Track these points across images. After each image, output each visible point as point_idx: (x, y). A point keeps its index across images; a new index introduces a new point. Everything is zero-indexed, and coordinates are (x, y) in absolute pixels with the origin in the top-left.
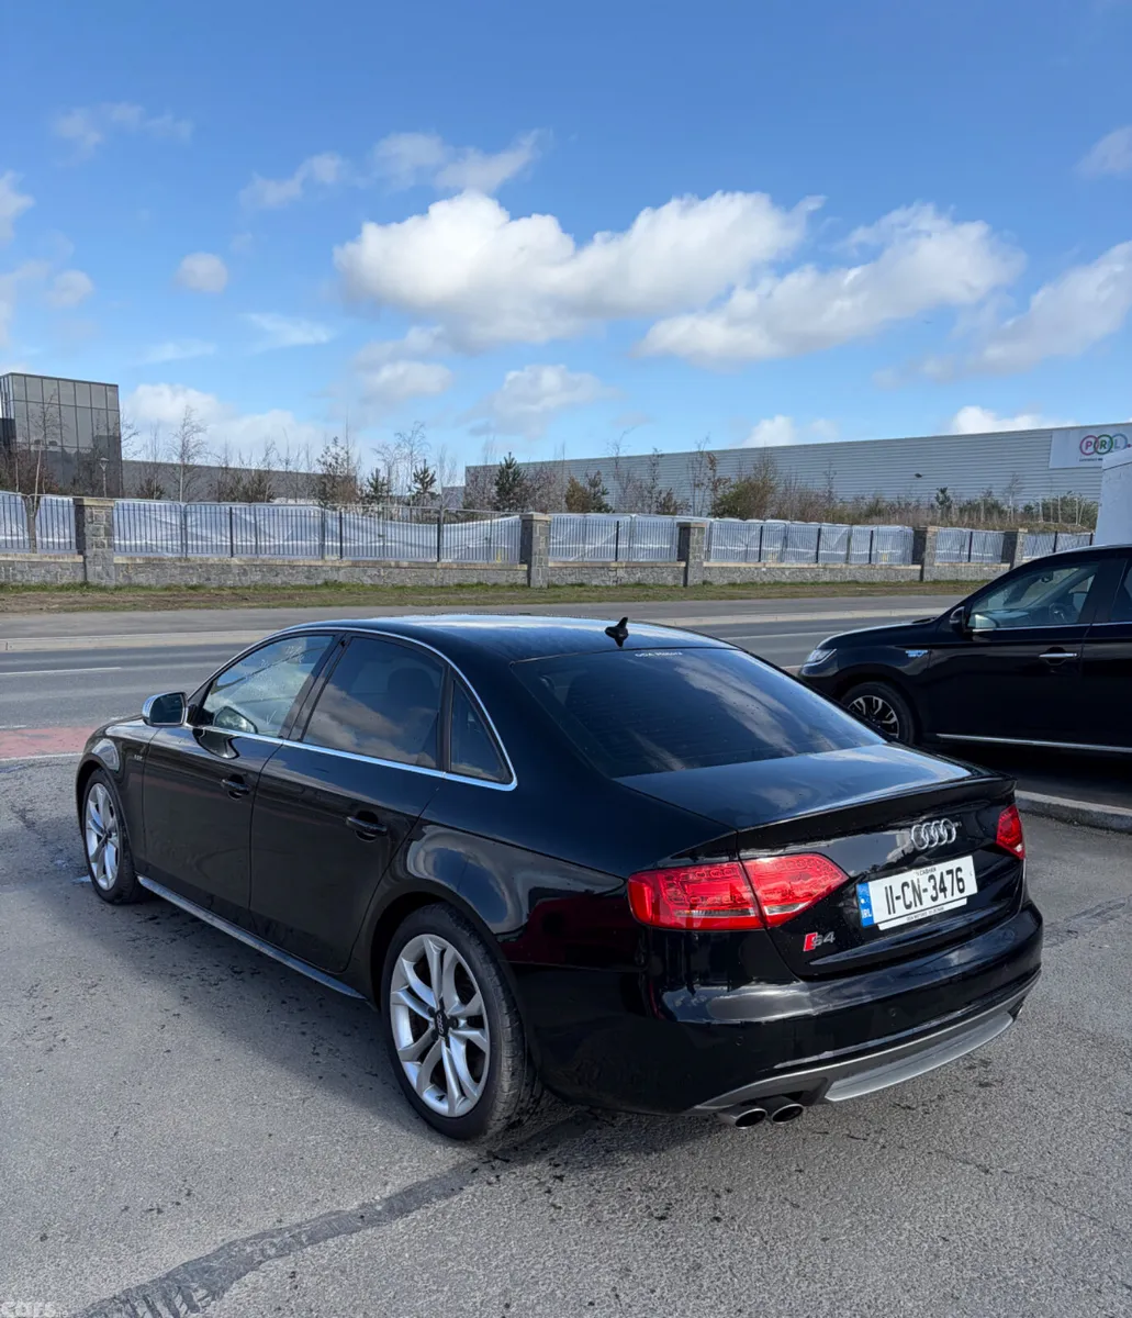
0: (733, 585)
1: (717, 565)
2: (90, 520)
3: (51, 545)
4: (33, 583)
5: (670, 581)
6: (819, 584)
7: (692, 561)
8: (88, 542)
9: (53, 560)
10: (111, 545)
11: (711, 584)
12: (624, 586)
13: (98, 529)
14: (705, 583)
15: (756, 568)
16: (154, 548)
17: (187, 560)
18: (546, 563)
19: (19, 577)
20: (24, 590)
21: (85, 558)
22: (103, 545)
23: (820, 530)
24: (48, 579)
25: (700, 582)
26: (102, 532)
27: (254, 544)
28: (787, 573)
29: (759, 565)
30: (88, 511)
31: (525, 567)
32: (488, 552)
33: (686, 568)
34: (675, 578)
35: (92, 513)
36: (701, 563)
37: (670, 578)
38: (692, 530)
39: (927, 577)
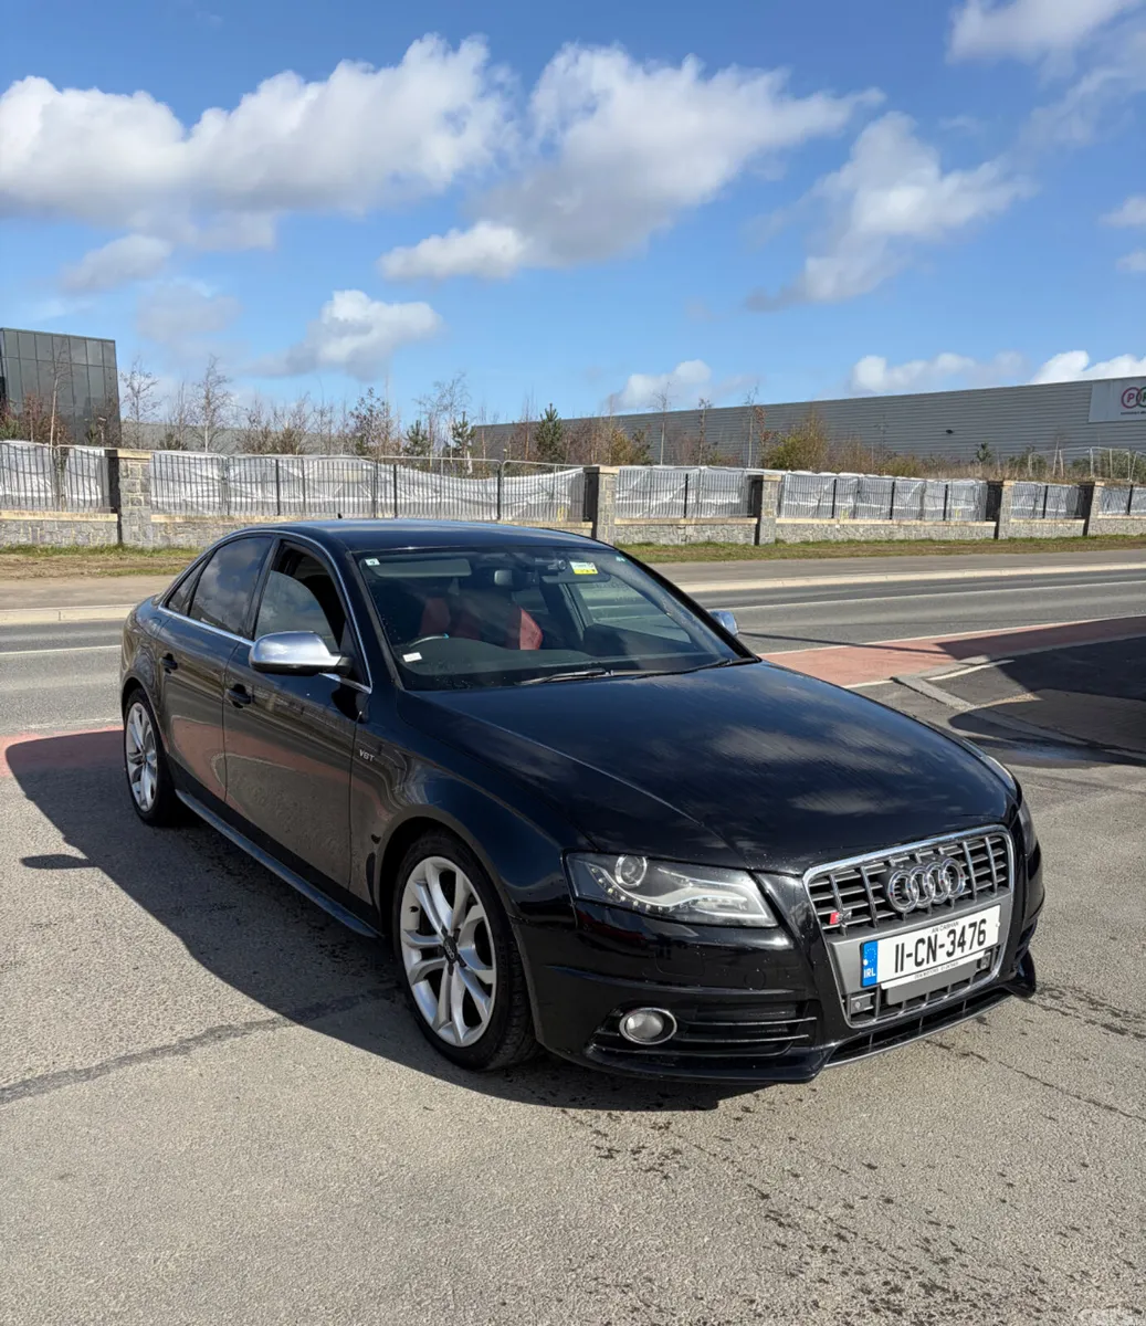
0: (807, 543)
1: (790, 521)
2: (124, 474)
3: (81, 503)
4: (64, 546)
5: (741, 540)
6: (893, 542)
7: (764, 516)
8: (123, 499)
9: (84, 519)
10: (148, 503)
11: (783, 542)
12: (694, 545)
13: (134, 484)
14: (777, 541)
15: (829, 525)
16: (195, 506)
17: (231, 519)
18: (613, 521)
19: (47, 539)
20: (54, 553)
21: (120, 516)
22: (140, 502)
23: (894, 484)
24: (80, 541)
25: (773, 540)
26: (138, 487)
27: (302, 500)
28: (861, 530)
29: (833, 521)
30: (122, 464)
31: (590, 525)
32: (549, 508)
33: (758, 526)
34: (747, 536)
35: (127, 466)
36: (774, 520)
37: (741, 537)
38: (765, 484)
39: (1002, 535)
